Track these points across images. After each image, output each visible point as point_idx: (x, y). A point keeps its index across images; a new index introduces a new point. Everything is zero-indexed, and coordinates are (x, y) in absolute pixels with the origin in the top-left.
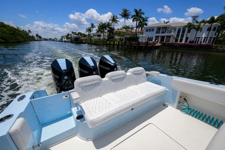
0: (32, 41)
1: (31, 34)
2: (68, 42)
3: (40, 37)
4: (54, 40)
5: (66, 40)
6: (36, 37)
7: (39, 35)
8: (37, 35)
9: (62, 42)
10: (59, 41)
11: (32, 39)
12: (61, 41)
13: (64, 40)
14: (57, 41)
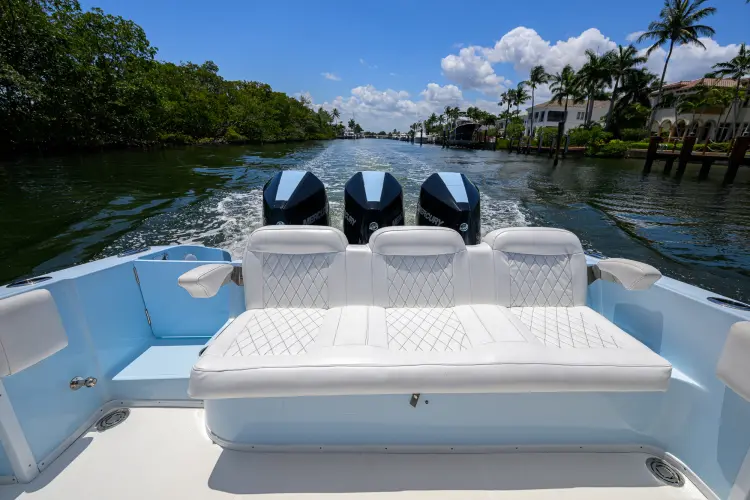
0: (336, 138)
1: (336, 122)
2: (431, 142)
3: (358, 129)
4: (390, 137)
5: (424, 135)
6: (348, 128)
7: (356, 123)
8: (352, 124)
9: (412, 140)
10: (403, 139)
11: (338, 133)
12: (410, 138)
13: (418, 135)
14: (397, 139)
